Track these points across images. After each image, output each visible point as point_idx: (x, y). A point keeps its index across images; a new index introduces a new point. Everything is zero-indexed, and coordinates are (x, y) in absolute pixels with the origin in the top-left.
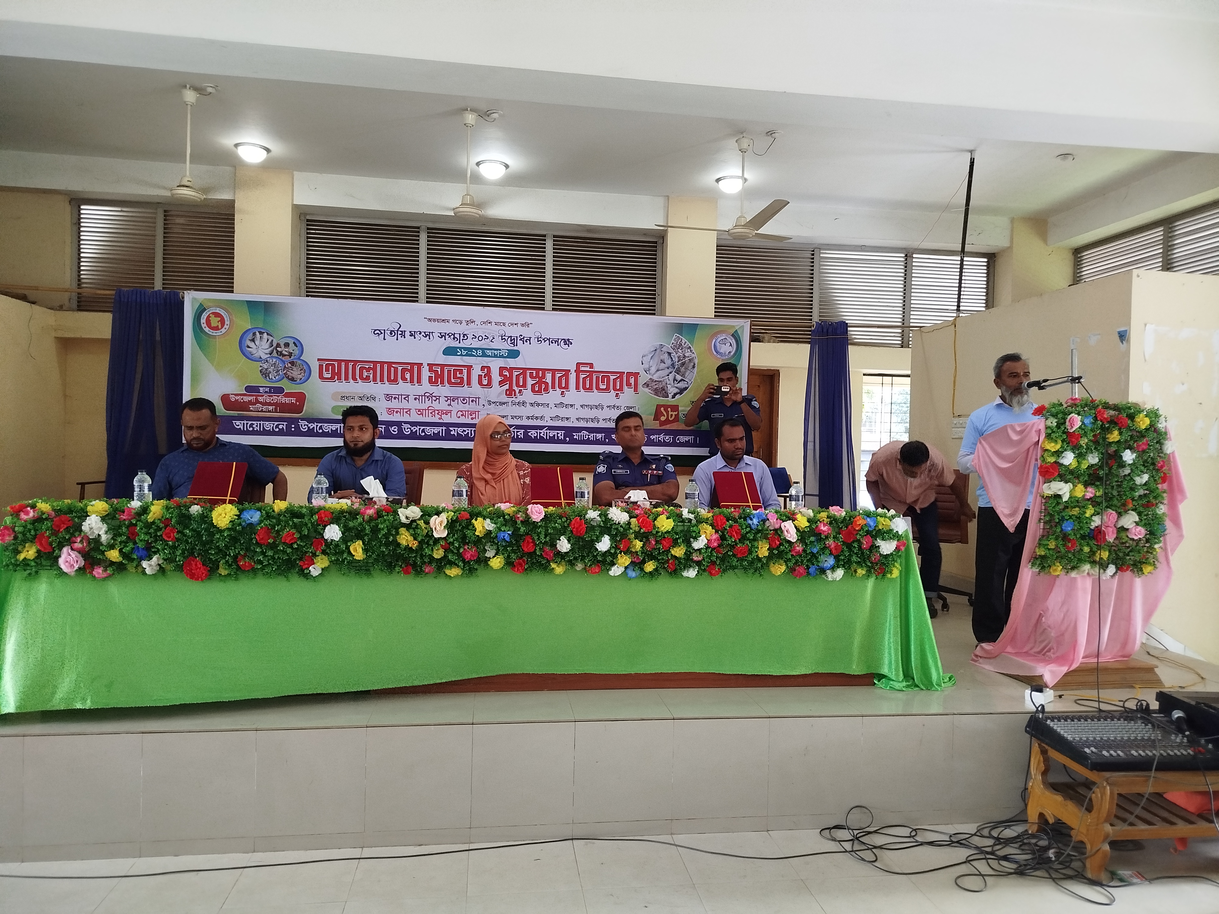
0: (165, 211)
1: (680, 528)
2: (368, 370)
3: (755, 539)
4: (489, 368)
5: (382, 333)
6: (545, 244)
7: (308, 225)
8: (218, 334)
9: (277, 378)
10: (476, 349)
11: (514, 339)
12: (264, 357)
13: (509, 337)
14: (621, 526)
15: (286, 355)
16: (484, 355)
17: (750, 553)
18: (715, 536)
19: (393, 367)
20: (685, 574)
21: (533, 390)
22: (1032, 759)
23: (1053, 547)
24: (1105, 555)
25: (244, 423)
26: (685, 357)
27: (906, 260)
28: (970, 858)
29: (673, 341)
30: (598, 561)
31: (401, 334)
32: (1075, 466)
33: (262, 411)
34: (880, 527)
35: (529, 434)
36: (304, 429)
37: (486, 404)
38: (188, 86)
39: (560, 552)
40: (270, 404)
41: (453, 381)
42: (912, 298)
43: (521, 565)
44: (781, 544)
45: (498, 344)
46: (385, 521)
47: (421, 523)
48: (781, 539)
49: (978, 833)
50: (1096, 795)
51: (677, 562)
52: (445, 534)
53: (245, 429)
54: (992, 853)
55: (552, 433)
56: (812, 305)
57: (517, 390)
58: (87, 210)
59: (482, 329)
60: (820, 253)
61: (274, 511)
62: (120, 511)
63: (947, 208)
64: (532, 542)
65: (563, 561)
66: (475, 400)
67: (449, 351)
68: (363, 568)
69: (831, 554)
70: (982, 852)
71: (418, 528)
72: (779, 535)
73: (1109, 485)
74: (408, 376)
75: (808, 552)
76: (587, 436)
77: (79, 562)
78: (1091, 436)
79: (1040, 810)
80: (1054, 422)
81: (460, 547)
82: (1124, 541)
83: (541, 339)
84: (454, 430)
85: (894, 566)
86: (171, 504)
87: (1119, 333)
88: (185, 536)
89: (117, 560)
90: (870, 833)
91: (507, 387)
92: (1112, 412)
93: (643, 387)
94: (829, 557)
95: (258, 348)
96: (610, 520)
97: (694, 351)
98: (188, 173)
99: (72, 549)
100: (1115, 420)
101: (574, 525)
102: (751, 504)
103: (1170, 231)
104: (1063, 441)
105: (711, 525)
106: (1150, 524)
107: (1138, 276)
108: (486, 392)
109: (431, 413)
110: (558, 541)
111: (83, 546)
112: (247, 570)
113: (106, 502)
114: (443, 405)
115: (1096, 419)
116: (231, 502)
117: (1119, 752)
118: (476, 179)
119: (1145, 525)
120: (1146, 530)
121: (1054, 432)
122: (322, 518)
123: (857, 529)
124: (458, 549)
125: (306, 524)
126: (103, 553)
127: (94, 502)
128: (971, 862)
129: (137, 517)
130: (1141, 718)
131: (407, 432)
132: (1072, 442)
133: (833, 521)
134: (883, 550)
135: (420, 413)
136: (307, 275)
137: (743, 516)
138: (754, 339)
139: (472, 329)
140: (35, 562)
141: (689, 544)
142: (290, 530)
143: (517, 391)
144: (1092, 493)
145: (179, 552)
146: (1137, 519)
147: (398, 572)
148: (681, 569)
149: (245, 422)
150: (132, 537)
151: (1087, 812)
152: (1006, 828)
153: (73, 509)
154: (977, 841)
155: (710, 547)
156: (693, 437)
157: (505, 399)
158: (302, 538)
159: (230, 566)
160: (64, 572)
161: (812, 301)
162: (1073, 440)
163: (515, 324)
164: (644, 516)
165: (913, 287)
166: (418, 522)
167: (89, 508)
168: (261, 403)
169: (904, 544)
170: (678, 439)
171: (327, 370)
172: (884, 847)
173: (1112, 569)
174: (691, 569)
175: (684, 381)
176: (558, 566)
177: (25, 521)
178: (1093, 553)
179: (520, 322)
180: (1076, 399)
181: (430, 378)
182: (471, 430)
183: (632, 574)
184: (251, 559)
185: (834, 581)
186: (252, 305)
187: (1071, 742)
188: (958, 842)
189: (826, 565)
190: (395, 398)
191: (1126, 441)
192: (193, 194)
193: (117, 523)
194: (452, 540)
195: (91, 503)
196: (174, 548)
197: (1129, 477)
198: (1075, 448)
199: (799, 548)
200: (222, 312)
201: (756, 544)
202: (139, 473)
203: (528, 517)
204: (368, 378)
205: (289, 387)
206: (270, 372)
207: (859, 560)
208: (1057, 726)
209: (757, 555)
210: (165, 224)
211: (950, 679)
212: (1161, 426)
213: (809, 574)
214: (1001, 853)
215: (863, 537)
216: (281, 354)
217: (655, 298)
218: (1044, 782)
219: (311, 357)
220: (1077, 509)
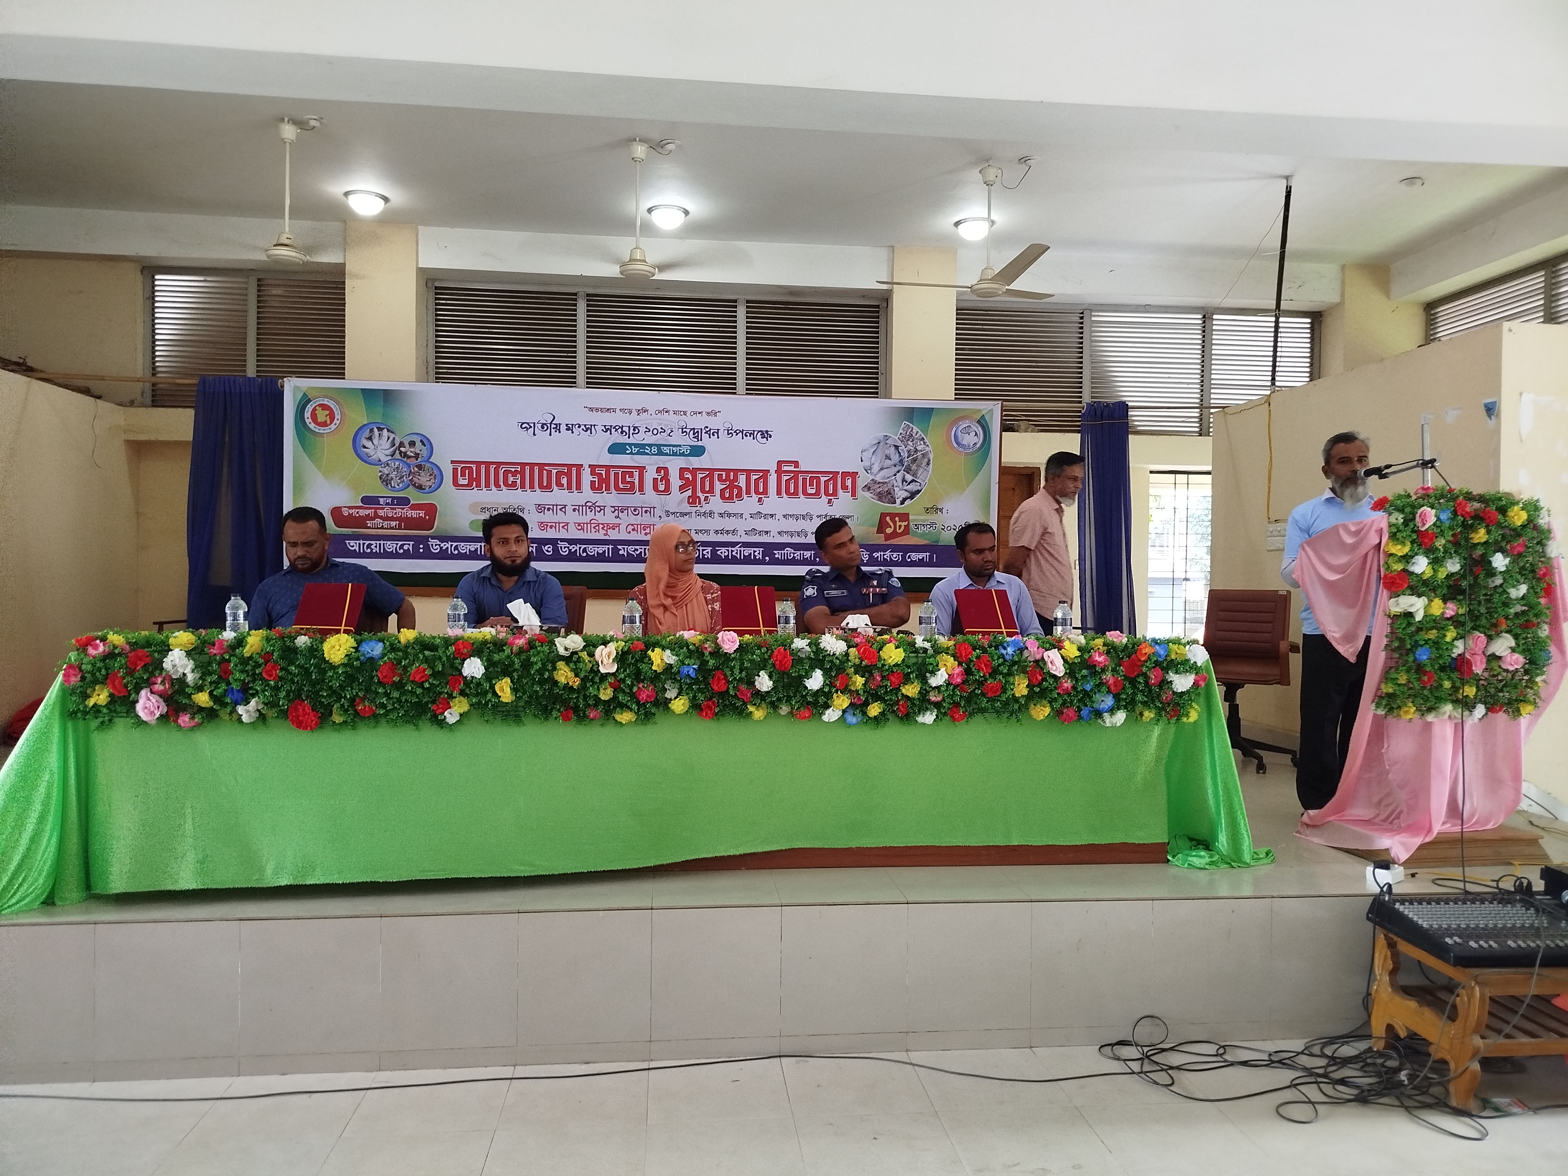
0: (259, 280)
1: (914, 660)
2: (514, 474)
3: (1010, 674)
4: (666, 469)
5: (531, 427)
6: (736, 312)
7: (436, 294)
8: (326, 432)
9: (401, 485)
10: (651, 445)
11: (698, 432)
12: (384, 459)
13: (691, 429)
14: (837, 658)
15: (411, 457)
16: (660, 453)
17: (1004, 691)
18: (958, 670)
19: (546, 470)
20: (920, 719)
21: (723, 497)
22: (1376, 955)
23: (1404, 682)
24: (1472, 692)
25: (359, 544)
26: (916, 451)
27: (1204, 322)
28: (1295, 1082)
29: (901, 431)
30: (808, 703)
31: (556, 428)
32: (1430, 575)
33: (382, 528)
34: (1173, 657)
35: (719, 553)
36: (435, 550)
37: (663, 515)
38: (286, 119)
39: (760, 691)
40: (392, 519)
41: (621, 486)
42: (1213, 372)
43: (710, 708)
44: (1044, 680)
45: (677, 438)
46: (539, 653)
47: (584, 655)
48: (1044, 673)
49: (1307, 1051)
50: (1461, 1001)
51: (909, 703)
52: (614, 669)
53: (362, 551)
54: (1325, 1076)
55: (747, 551)
56: (1081, 383)
57: (702, 496)
58: (163, 281)
59: (657, 419)
60: (1091, 316)
61: (399, 642)
62: (209, 644)
63: (1256, 253)
64: (724, 679)
65: (763, 702)
66: (650, 510)
67: (616, 449)
68: (512, 713)
69: (1109, 692)
70: (1311, 1074)
71: (580, 662)
72: (1041, 668)
73: (1475, 599)
74: (564, 481)
75: (1079, 690)
76: (792, 555)
77: (160, 708)
78: (1449, 535)
79: (1388, 1021)
80: (1399, 518)
81: (633, 685)
82: (1495, 673)
83: (733, 432)
84: (624, 548)
85: (1192, 707)
86: (273, 634)
87: (1486, 405)
88: (290, 673)
89: (207, 706)
90: (1164, 1050)
91: (689, 493)
92: (1477, 505)
93: (863, 491)
94: (1107, 696)
95: (376, 448)
96: (823, 650)
97: (928, 443)
98: (287, 230)
99: (152, 692)
100: (1481, 515)
101: (777, 656)
102: (1004, 630)
103: (1554, 275)
104: (1412, 542)
105: (953, 656)
106: (1529, 650)
107: (1510, 330)
108: (663, 501)
109: (594, 528)
110: (756, 677)
111: (165, 687)
112: (366, 716)
113: (192, 632)
114: (609, 517)
115: (1455, 513)
116: (345, 632)
117: (1491, 943)
118: (648, 229)
119: (1523, 652)
120: (1525, 658)
121: (1401, 531)
122: (459, 650)
123: (1143, 659)
124: (631, 687)
125: (440, 658)
126: (189, 696)
127: (177, 634)
128: (1298, 1087)
129: (231, 652)
130: (1521, 901)
131: (564, 552)
132: (1425, 544)
133: (1111, 649)
134: (1177, 686)
135: (580, 528)
136: (437, 357)
137: (994, 644)
138: (1006, 428)
139: (646, 420)
140: (108, 709)
141: (924, 680)
142: (420, 666)
143: (702, 498)
144: (1453, 610)
145: (283, 694)
146: (1512, 643)
147: (556, 718)
148: (914, 713)
149: (362, 542)
150: (224, 676)
151: (1450, 1022)
152: (1343, 1045)
153: (151, 642)
154: (1304, 1060)
155: (952, 684)
156: (928, 554)
157: (686, 508)
158: (435, 675)
159: (346, 711)
160: (143, 721)
161: (1081, 378)
162: (1426, 541)
163: (699, 413)
164: (866, 645)
165: (1213, 357)
166: (580, 654)
167: (171, 641)
168: (381, 518)
169: (1204, 679)
170: (909, 557)
171: (463, 475)
172: (1183, 1067)
173: (1480, 710)
174: (928, 713)
175: (916, 481)
176: (757, 709)
177: (94, 657)
178: (1455, 689)
179: (705, 410)
180: (1429, 488)
181: (593, 483)
182: (645, 549)
183: (851, 719)
184: (372, 702)
185: (1113, 727)
186: (369, 395)
187: (1427, 930)
188: (1280, 1062)
189: (1103, 706)
190: (549, 509)
191: (1496, 542)
192: (293, 254)
193: (204, 659)
194: (622, 676)
195: (174, 635)
196: (277, 689)
197: (1501, 589)
198: (1429, 551)
199: (1068, 684)
200: (331, 404)
201: (1011, 679)
202: (232, 598)
203: (718, 647)
204: (514, 484)
205: (416, 497)
206: (392, 479)
207: (1146, 699)
208: (1409, 911)
209: (1013, 694)
210: (258, 296)
211: (1267, 854)
212: (1542, 521)
213: (1080, 718)
214: (1337, 1075)
215: (1150, 669)
216: (405, 455)
217: (877, 378)
218: (1393, 984)
219: (443, 459)
220: (1435, 631)
